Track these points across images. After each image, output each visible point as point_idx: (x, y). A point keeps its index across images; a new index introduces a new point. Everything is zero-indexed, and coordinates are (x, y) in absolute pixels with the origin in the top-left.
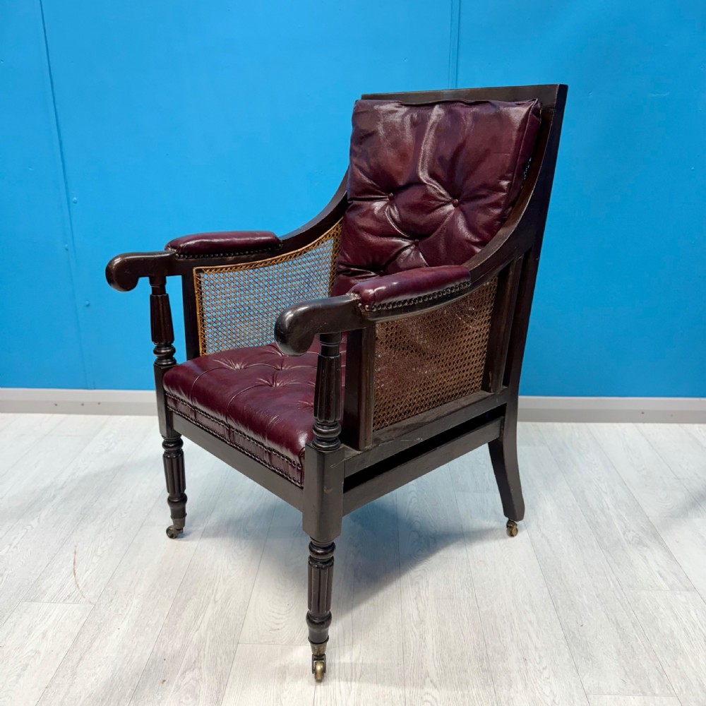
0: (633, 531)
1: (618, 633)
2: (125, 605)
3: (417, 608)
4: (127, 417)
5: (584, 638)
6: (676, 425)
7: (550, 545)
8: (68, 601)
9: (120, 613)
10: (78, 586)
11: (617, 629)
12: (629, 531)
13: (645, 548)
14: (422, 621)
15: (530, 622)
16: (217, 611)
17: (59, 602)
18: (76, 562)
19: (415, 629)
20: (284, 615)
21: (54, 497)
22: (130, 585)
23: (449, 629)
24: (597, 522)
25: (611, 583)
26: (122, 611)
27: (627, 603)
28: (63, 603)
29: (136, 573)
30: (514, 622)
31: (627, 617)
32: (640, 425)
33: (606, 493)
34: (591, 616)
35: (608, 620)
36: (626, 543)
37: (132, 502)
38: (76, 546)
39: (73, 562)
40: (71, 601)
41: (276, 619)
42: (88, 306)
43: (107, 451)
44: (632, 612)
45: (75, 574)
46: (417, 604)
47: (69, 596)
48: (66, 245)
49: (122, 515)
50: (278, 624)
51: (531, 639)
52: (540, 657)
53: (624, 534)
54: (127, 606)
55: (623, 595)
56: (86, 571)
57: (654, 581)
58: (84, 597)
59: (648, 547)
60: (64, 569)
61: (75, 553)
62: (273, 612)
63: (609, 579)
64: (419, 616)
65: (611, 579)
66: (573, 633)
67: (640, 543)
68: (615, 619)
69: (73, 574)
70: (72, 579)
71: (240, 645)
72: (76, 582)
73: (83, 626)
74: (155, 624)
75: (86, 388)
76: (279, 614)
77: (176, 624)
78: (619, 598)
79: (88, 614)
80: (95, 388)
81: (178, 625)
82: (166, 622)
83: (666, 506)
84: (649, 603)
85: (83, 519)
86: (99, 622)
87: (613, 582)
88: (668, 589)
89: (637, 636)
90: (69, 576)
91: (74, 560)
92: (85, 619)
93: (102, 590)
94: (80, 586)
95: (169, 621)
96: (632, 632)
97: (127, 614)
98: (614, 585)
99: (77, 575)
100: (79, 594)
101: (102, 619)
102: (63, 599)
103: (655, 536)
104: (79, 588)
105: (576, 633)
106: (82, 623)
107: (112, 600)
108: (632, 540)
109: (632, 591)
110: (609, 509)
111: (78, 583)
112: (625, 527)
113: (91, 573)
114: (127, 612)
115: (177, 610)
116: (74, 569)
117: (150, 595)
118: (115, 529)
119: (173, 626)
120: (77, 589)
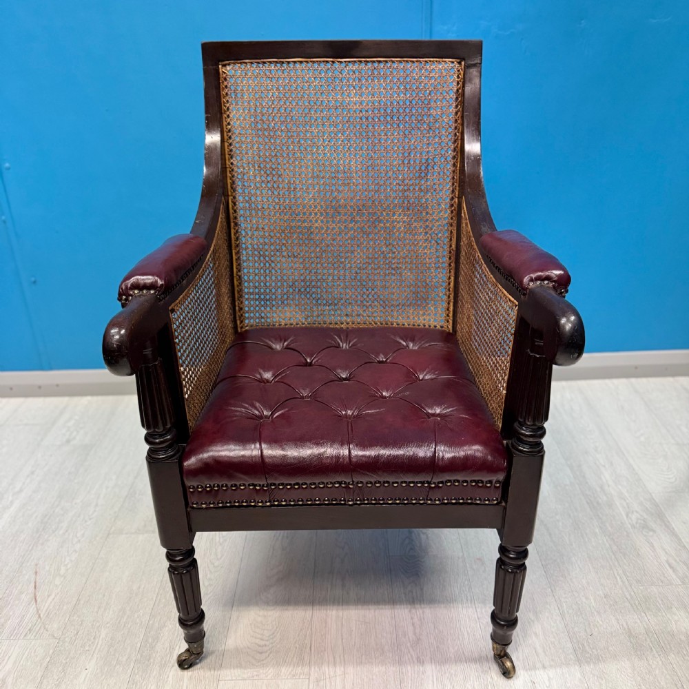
0: (637, 512)
1: (631, 642)
2: (92, 638)
3: (413, 624)
4: (89, 398)
5: (594, 650)
6: (671, 379)
7: (550, 534)
8: (29, 637)
9: (87, 648)
10: (39, 616)
11: (629, 637)
12: (633, 512)
13: (651, 533)
14: (419, 639)
17: (19, 638)
18: (37, 584)
19: (411, 650)
20: (267, 641)
21: (12, 503)
22: (97, 612)
23: (449, 648)
24: (598, 503)
25: (618, 578)
26: (89, 646)
27: (637, 602)
28: (23, 639)
29: (104, 595)
31: (639, 621)
32: (633, 380)
33: (604, 466)
34: (601, 623)
35: (618, 627)
36: (630, 526)
37: (97, 505)
38: (36, 565)
39: (33, 585)
40: (32, 637)
42: (35, 282)
43: (68, 441)
44: (644, 615)
45: (36, 601)
46: (412, 618)
47: (30, 630)
49: (86, 521)
50: (261, 653)
51: (538, 656)
52: (549, 679)
53: (627, 516)
54: (94, 638)
55: (633, 593)
56: (49, 596)
57: (664, 574)
58: (47, 630)
59: (654, 531)
60: (24, 594)
61: (36, 573)
62: (256, 638)
63: (616, 575)
64: (415, 634)
65: (618, 574)
66: (583, 645)
67: (645, 526)
68: (627, 624)
69: (33, 601)
70: (32, 609)
71: (221, 683)
72: (38, 611)
73: (47, 668)
74: (127, 660)
75: (42, 369)
76: (262, 639)
77: (149, 660)
78: (629, 598)
79: (51, 652)
80: (51, 368)
81: (152, 660)
83: (669, 479)
84: (660, 602)
85: (43, 529)
86: (64, 662)
87: (621, 578)
88: (680, 583)
89: (651, 645)
90: (29, 604)
91: (35, 583)
92: (48, 659)
93: (67, 619)
94: (42, 616)
95: (141, 656)
96: (646, 640)
97: (96, 648)
98: (622, 581)
99: (38, 602)
100: (40, 627)
101: (67, 658)
102: (23, 635)
103: (660, 516)
104: (41, 619)
105: (585, 644)
106: (45, 664)
107: (77, 633)
108: (637, 523)
109: (641, 588)
110: (609, 486)
111: (40, 612)
112: (628, 507)
113: (54, 599)
114: (95, 646)
115: (150, 640)
116: (35, 594)
117: (119, 623)
118: (79, 541)
119: (147, 662)
120: (39, 620)
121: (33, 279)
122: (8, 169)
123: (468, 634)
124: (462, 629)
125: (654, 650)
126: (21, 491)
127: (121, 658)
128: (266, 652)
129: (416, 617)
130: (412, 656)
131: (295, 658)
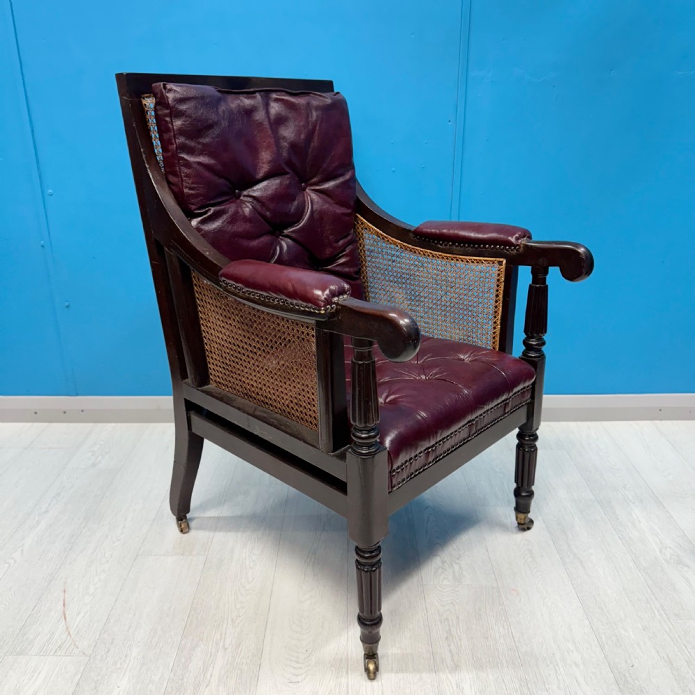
0: (670, 548)
1: (673, 674)
2: (124, 657)
3: (450, 651)
4: (114, 424)
5: (636, 682)
7: (584, 568)
8: (59, 653)
9: (119, 666)
10: (69, 633)
11: (671, 669)
12: (666, 548)
13: (686, 569)
15: (576, 664)
16: (228, 661)
17: (49, 655)
18: (66, 602)
19: (450, 677)
20: (303, 663)
21: (38, 522)
22: (128, 631)
24: (630, 538)
25: (656, 612)
26: (121, 664)
27: (676, 635)
28: (53, 655)
29: (134, 615)
30: (557, 665)
31: (679, 654)
32: (658, 422)
34: (641, 654)
35: (659, 659)
36: (663, 561)
37: (124, 527)
38: (65, 583)
39: (62, 603)
40: (63, 653)
41: (294, 668)
42: (68, 307)
43: (94, 465)
44: (684, 648)
45: (65, 618)
46: (449, 646)
47: (60, 647)
48: (42, 242)
49: (114, 543)
50: (297, 675)
51: (579, 685)
53: (661, 552)
54: (126, 656)
55: (672, 627)
56: (78, 614)
58: (77, 648)
59: (689, 567)
60: (53, 612)
61: (65, 591)
62: (291, 660)
63: (653, 608)
64: (453, 660)
65: (655, 607)
66: (625, 676)
67: (679, 562)
68: (667, 656)
69: (63, 618)
70: (62, 625)
72: (67, 629)
73: (78, 684)
74: (160, 679)
75: (68, 394)
76: (297, 662)
77: (182, 679)
78: (667, 630)
79: (82, 669)
80: (77, 395)
81: (185, 680)
82: (172, 675)
85: (71, 549)
86: (95, 678)
87: (658, 611)
90: (58, 621)
91: (64, 600)
92: (80, 675)
93: (97, 638)
94: (71, 633)
95: (174, 675)
96: (688, 672)
97: (127, 667)
98: (660, 615)
99: (67, 619)
100: (71, 644)
101: (98, 675)
102: (53, 651)
104: (71, 637)
105: (627, 675)
106: (76, 680)
107: (109, 651)
108: (671, 559)
109: (680, 621)
110: (640, 522)
111: (69, 629)
112: (661, 543)
113: (83, 617)
114: (126, 665)
115: (183, 660)
116: (64, 611)
117: (151, 642)
118: (108, 561)
119: (180, 682)
120: (69, 637)
121: (67, 304)
122: (51, 195)
123: (507, 662)
124: (501, 657)
126: (47, 511)
127: (153, 677)
128: (302, 674)
129: (453, 645)
130: (450, 682)
131: (331, 682)
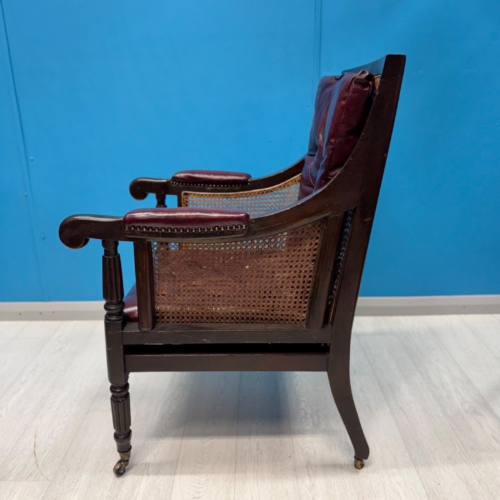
0: (469, 402)
1: (468, 489)
2: (76, 481)
4: (75, 322)
5: (442, 495)
6: (489, 316)
7: (407, 417)
8: (29, 479)
9: (72, 487)
10: (37, 465)
11: (467, 486)
12: (466, 402)
13: (480, 417)
14: (313, 485)
15: (398, 483)
16: (150, 483)
17: (22, 480)
19: (308, 493)
20: (203, 484)
21: (19, 389)
22: (80, 463)
23: (335, 491)
24: (440, 396)
25: (457, 446)
26: (74, 486)
27: (471, 463)
28: (25, 481)
29: (85, 452)
30: (385, 484)
31: (473, 476)
32: (462, 316)
33: (444, 372)
34: (445, 476)
35: (458, 479)
36: (464, 412)
37: (80, 392)
38: (36, 431)
39: (34, 445)
40: (32, 480)
41: (197, 488)
42: (43, 238)
43: (60, 350)
44: (477, 471)
45: (35, 455)
47: (30, 475)
48: (26, 193)
49: (72, 403)
50: (199, 493)
53: (462, 404)
54: (77, 481)
55: (468, 457)
56: (44, 452)
57: (490, 444)
58: (43, 475)
59: (481, 415)
60: (26, 451)
61: (35, 436)
62: (195, 482)
63: (455, 443)
64: (311, 481)
65: (457, 443)
66: (433, 491)
67: (475, 412)
68: (464, 477)
69: (33, 455)
70: (33, 460)
72: (36, 462)
74: (101, 496)
75: (43, 300)
76: (199, 484)
77: (117, 496)
79: (46, 489)
80: (50, 300)
81: (119, 497)
82: (109, 493)
83: (491, 380)
84: (488, 462)
85: (41, 407)
86: (55, 497)
87: (459, 446)
89: (483, 491)
90: (30, 457)
91: (35, 443)
92: (44, 494)
93: (57, 468)
94: (39, 465)
95: (111, 493)
96: (479, 488)
97: (78, 488)
98: (460, 448)
99: (37, 456)
100: (38, 473)
101: (57, 494)
102: (26, 477)
103: (486, 406)
104: (39, 467)
105: (435, 491)
106: (42, 497)
107: (65, 477)
108: (469, 410)
109: (474, 453)
110: (448, 385)
111: (38, 462)
112: (462, 399)
113: (48, 454)
114: (77, 487)
116: (34, 450)
117: (95, 470)
118: (67, 415)
119: (115, 498)
120: (37, 468)
121: (43, 236)
122: (32, 160)
123: (349, 482)
125: (485, 495)
126: (25, 382)
127: (96, 494)
128: (202, 492)
